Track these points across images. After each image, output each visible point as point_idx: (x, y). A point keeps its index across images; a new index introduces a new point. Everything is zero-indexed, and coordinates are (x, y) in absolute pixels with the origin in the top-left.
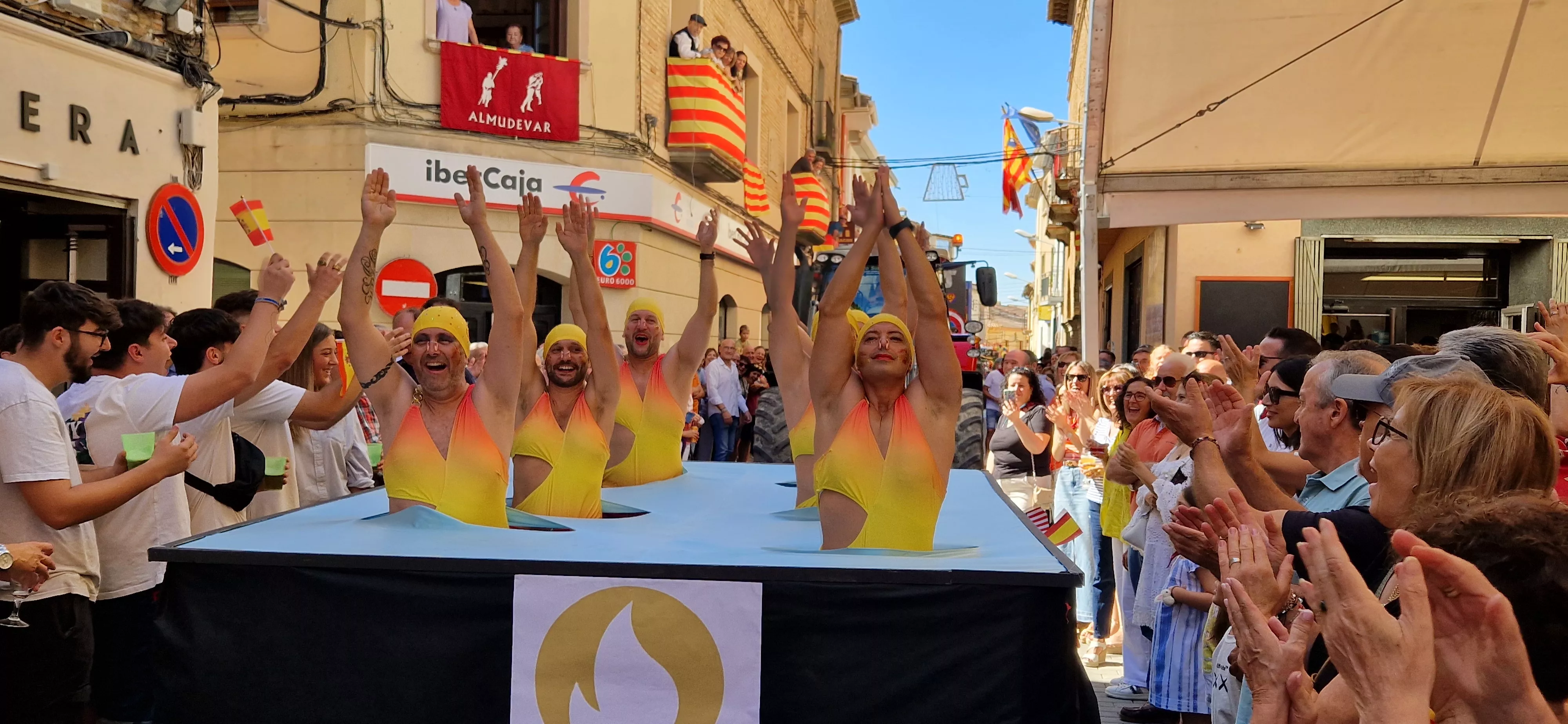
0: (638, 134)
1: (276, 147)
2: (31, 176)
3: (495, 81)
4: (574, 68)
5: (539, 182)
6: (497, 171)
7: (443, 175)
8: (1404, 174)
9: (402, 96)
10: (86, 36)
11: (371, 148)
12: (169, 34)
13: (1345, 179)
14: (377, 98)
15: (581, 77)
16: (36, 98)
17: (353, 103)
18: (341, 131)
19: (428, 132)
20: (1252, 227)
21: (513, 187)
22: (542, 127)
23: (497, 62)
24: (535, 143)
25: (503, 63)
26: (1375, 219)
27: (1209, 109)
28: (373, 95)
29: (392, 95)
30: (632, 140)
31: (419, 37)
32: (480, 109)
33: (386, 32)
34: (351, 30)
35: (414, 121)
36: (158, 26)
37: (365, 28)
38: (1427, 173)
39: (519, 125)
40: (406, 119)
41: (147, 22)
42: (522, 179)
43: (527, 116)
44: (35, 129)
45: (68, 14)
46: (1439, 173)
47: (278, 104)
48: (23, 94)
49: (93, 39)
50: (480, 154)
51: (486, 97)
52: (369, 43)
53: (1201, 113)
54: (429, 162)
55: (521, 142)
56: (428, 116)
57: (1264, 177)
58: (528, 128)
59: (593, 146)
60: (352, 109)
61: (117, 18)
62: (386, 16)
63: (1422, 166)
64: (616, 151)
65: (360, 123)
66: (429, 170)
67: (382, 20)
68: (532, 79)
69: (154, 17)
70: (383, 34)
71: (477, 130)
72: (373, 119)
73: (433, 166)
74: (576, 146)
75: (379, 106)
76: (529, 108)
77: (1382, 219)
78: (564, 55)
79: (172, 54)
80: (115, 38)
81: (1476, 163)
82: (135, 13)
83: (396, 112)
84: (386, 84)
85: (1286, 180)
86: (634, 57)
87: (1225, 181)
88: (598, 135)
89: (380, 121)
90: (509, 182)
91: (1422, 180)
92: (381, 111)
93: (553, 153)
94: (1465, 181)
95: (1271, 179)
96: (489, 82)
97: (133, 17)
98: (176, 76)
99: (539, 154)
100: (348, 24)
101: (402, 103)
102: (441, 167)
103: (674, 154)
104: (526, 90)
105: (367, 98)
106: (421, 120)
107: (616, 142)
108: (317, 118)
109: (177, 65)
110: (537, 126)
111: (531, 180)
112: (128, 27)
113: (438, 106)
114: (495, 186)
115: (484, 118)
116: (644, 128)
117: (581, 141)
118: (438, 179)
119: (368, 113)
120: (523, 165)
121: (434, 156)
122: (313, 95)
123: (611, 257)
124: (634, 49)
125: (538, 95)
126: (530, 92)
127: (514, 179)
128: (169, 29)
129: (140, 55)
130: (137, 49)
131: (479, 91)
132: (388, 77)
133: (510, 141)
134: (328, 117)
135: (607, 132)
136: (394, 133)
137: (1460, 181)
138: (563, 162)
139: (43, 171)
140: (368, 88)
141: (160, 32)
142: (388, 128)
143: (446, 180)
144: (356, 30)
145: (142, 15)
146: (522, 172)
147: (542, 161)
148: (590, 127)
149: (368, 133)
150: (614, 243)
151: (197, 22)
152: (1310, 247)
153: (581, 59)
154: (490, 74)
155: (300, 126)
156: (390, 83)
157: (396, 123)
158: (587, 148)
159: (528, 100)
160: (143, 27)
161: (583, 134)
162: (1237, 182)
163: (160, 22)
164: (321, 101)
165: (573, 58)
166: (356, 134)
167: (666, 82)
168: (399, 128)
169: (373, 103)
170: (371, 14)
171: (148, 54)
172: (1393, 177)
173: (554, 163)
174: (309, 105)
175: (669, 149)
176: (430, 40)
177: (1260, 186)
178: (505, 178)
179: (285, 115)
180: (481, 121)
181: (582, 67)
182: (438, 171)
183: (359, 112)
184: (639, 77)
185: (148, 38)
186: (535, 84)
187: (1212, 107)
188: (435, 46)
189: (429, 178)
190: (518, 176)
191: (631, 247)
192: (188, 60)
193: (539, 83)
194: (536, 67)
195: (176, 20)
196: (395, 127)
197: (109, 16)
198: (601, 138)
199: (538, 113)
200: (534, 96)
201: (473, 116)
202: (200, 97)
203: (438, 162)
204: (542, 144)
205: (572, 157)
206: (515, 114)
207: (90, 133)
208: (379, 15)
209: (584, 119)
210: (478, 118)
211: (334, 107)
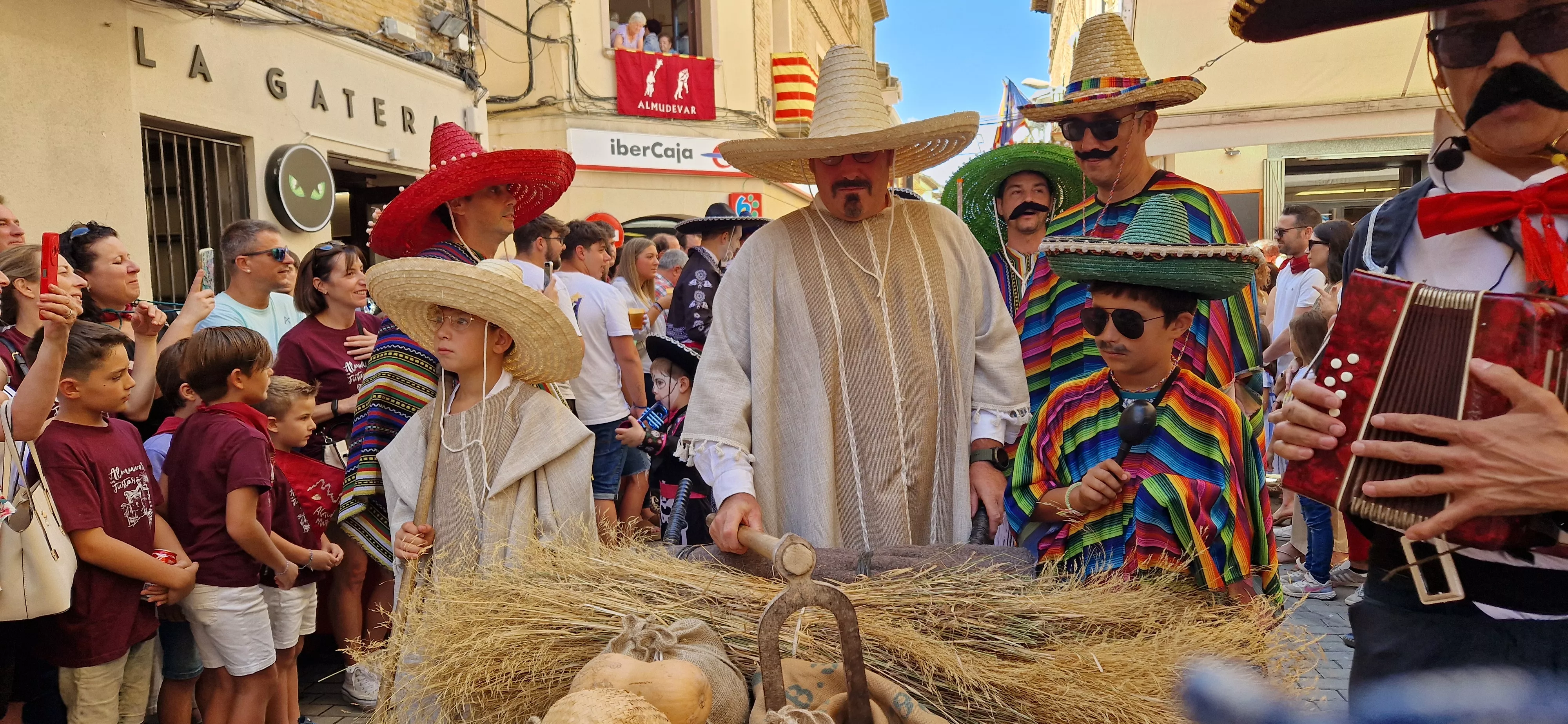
0: (757, 112)
1: (500, 135)
2: (384, 159)
3: (655, 77)
4: (710, 65)
5: (690, 151)
6: (660, 145)
7: (623, 150)
8: (1350, 106)
9: (590, 93)
10: (407, 56)
11: (571, 132)
12: (453, 52)
13: (1306, 112)
14: (573, 95)
15: (716, 71)
16: (382, 102)
17: (555, 99)
18: (548, 121)
19: (610, 118)
20: (1231, 153)
21: (673, 156)
22: (690, 110)
23: (655, 63)
24: (685, 122)
25: (659, 63)
26: (1322, 141)
27: (1207, 65)
28: (569, 92)
29: (583, 92)
30: (754, 117)
31: (599, 48)
32: (646, 99)
33: (576, 45)
34: (551, 45)
35: (599, 111)
36: (445, 47)
37: (562, 42)
38: (1367, 104)
39: (674, 109)
40: (593, 109)
41: (440, 44)
42: (678, 150)
43: (679, 102)
44: (383, 124)
45: (395, 40)
46: (1376, 104)
47: (500, 103)
48: (374, 99)
49: (410, 57)
50: (647, 133)
51: (650, 90)
52: (564, 54)
53: (1201, 68)
54: (612, 140)
55: (676, 122)
56: (610, 106)
57: (1247, 114)
58: (680, 111)
59: (726, 123)
60: (554, 104)
61: (422, 42)
62: (575, 33)
63: (1362, 99)
64: (744, 126)
65: (561, 114)
66: (613, 146)
67: (572, 35)
68: (681, 74)
69: (443, 40)
70: (574, 46)
71: (646, 114)
72: (570, 110)
73: (615, 143)
74: (715, 124)
75: (574, 101)
76: (680, 97)
77: (1326, 141)
78: (701, 55)
79: (457, 67)
80: (425, 57)
81: (1404, 94)
82: (432, 38)
83: (586, 104)
84: (577, 84)
85: (1263, 115)
86: (753, 53)
87: (1218, 118)
88: (730, 114)
89: (575, 112)
90: (669, 153)
91: (1363, 110)
92: (575, 104)
93: (698, 129)
94: (1396, 108)
95: (1252, 115)
96: (651, 78)
97: (431, 41)
98: (461, 83)
99: (689, 130)
100: (549, 40)
101: (590, 97)
102: (622, 143)
103: (780, 126)
104: (677, 83)
105: (565, 95)
106: (604, 109)
107: (743, 119)
108: (529, 112)
109: (461, 74)
110: (687, 110)
111: (685, 150)
112: (429, 49)
113: (615, 98)
114: (660, 156)
115: (650, 105)
116: (761, 108)
117: (717, 119)
118: (619, 153)
119: (567, 107)
120: (678, 139)
121: (616, 135)
122: (525, 95)
123: (744, 206)
124: (752, 48)
125: (686, 86)
126: (680, 84)
127: (673, 150)
128: (454, 48)
129: (439, 68)
130: (438, 64)
131: (644, 85)
132: (579, 78)
133: (668, 122)
134: (536, 111)
135: (736, 112)
136: (586, 121)
137: (1392, 108)
138: (706, 136)
139: (390, 154)
140: (566, 88)
141: (447, 51)
142: (580, 116)
143: (625, 153)
144: (556, 44)
145: (436, 39)
146: (678, 145)
147: (691, 136)
148: (724, 109)
149: (567, 120)
150: (746, 195)
151: (470, 43)
152: (1274, 166)
153: (715, 58)
154: (651, 73)
155: (517, 119)
156: (580, 82)
157: (587, 113)
158: (722, 124)
159: (679, 90)
160: (437, 48)
161: (718, 114)
162: (1227, 119)
163: (447, 44)
164: (532, 99)
165: (709, 57)
166: (559, 122)
167: (772, 72)
168: (589, 116)
169: (570, 99)
170: (564, 32)
171: (444, 68)
172: (1340, 109)
173: (699, 136)
174: (522, 103)
175: (777, 123)
176: (607, 49)
177: (1241, 120)
178: (666, 150)
179: (505, 111)
180: (647, 108)
181: (716, 63)
182: (619, 147)
183: (559, 105)
184: (756, 68)
185: (441, 56)
186: (683, 77)
187: (1209, 64)
188: (611, 53)
189: (613, 152)
190: (676, 148)
191: (758, 197)
192: (468, 71)
193: (686, 77)
194: (684, 65)
195: (457, 42)
196: (586, 116)
197: (419, 42)
198: (732, 117)
199: (687, 100)
200: (683, 87)
201: (641, 105)
202: (475, 97)
203: (618, 140)
204: (690, 123)
205: (712, 132)
206: (670, 101)
207: (415, 126)
208: (569, 32)
209: (719, 102)
210: (645, 105)
211: (542, 103)
